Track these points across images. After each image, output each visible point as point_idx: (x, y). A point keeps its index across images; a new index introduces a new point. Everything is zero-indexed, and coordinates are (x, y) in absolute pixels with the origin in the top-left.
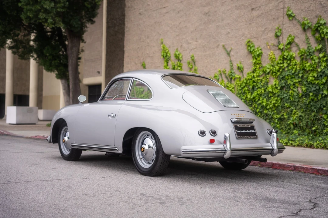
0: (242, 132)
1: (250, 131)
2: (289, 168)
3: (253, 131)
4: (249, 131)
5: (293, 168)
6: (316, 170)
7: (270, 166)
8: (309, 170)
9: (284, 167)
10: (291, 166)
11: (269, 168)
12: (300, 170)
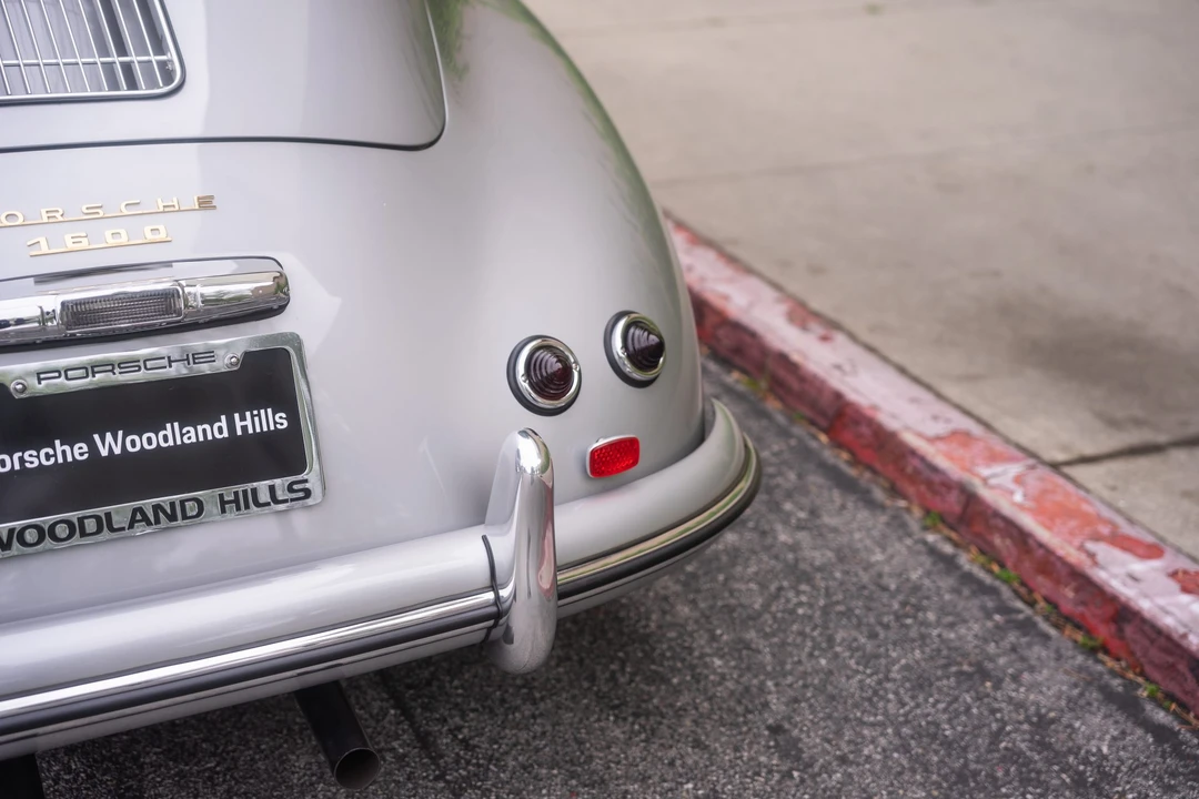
0: (79, 451)
1: (217, 430)
2: (929, 484)
3: (269, 420)
4: (192, 435)
5: (953, 502)
6: (1110, 610)
7: (823, 414)
8: (1058, 582)
9: (902, 470)
10: (948, 485)
11: (813, 423)
12: (992, 545)
